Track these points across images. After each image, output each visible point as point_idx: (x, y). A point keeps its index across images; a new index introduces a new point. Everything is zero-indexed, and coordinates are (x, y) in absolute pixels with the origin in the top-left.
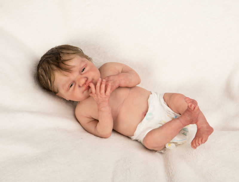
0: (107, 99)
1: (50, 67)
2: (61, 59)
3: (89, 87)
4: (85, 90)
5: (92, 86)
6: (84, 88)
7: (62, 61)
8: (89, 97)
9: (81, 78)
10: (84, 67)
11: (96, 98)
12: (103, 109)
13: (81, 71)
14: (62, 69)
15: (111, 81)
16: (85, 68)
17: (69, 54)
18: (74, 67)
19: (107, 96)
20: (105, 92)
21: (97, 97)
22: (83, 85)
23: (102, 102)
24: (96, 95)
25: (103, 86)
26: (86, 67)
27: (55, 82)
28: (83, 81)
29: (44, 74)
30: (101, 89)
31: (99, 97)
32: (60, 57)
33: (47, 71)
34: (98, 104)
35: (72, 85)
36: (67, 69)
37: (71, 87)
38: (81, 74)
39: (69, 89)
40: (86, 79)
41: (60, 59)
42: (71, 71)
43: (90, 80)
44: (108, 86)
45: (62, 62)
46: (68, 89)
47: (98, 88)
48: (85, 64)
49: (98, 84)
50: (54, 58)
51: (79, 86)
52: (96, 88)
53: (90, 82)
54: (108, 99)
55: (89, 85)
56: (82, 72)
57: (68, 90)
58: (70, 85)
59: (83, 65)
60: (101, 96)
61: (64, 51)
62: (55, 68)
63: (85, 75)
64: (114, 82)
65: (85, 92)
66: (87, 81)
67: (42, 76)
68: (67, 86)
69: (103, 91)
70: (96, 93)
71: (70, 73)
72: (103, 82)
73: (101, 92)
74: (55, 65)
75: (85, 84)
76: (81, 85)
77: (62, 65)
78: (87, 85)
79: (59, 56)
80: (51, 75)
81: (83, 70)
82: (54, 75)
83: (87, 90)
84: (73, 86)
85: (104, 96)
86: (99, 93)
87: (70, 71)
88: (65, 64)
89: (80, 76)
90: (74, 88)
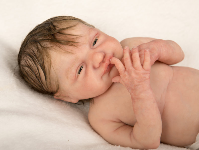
0: (147, 76)
1: (39, 46)
2: (57, 28)
3: (111, 66)
4: (105, 73)
6: (103, 69)
7: (59, 30)
10: (95, 38)
11: (127, 77)
12: (142, 95)
13: (92, 44)
14: (61, 43)
16: (97, 40)
18: (80, 36)
19: (145, 70)
21: (130, 75)
22: (100, 64)
23: (140, 82)
24: (126, 74)
26: (98, 37)
27: (52, 68)
29: (31, 63)
30: (133, 60)
31: (133, 75)
32: (54, 26)
33: (35, 55)
35: (81, 70)
36: (70, 40)
37: (79, 73)
38: (94, 49)
39: (78, 76)
40: (103, 54)
41: (55, 29)
42: (76, 43)
43: (109, 55)
46: (75, 76)
47: (128, 61)
48: (96, 32)
49: (127, 55)
51: (94, 68)
52: (125, 62)
53: (110, 58)
54: (149, 75)
55: (110, 62)
56: (94, 45)
57: (76, 78)
58: (79, 69)
59: (93, 34)
60: (137, 71)
63: (100, 49)
65: (105, 78)
66: (104, 57)
67: (29, 67)
68: (74, 70)
69: (138, 63)
70: (125, 70)
71: (76, 48)
74: (48, 39)
75: (103, 62)
76: (97, 65)
78: (107, 62)
80: (43, 59)
81: (95, 42)
82: (48, 56)
83: (107, 74)
84: (83, 70)
85: (141, 71)
86: (131, 68)
87: (75, 44)
88: (65, 34)
89: (92, 51)
90: (86, 73)
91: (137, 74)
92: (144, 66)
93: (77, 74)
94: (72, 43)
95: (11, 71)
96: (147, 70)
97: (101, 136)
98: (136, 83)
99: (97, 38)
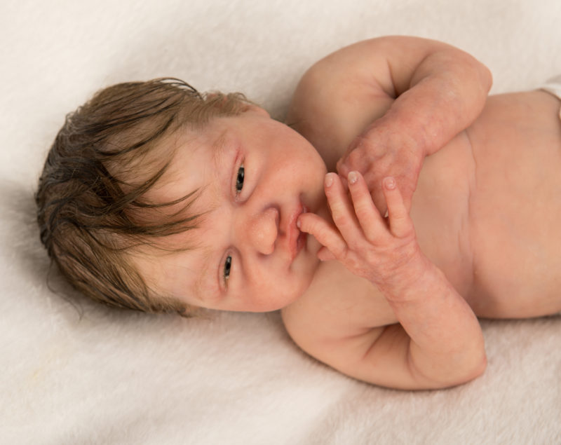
0: (410, 250)
1: (95, 243)
2: (122, 186)
3: (303, 237)
5: (314, 225)
6: (285, 255)
7: (133, 194)
8: (316, 267)
9: (252, 222)
10: (237, 169)
11: (357, 266)
12: (410, 294)
13: (234, 188)
15: (381, 158)
16: (242, 170)
17: (144, 147)
19: (401, 238)
20: (386, 221)
21: (362, 258)
22: (275, 245)
24: (352, 256)
25: (365, 204)
26: (243, 162)
28: (266, 232)
30: (361, 221)
31: (372, 258)
34: (379, 283)
35: (228, 266)
36: (170, 221)
37: (227, 274)
38: (244, 203)
39: (226, 282)
40: (274, 213)
41: (120, 191)
42: (192, 219)
43: (291, 209)
44: (389, 194)
45: (134, 203)
46: (220, 289)
47: (347, 225)
48: (232, 151)
49: (339, 207)
50: (92, 198)
51: (262, 256)
52: (339, 227)
53: (297, 219)
54: (412, 244)
55: (299, 229)
56: (240, 187)
57: (223, 291)
59: (227, 164)
61: (116, 141)
62: (119, 239)
63: (259, 202)
64: (400, 160)
65: (300, 263)
66: (279, 220)
68: (211, 281)
69: (375, 226)
70: (347, 248)
72: (353, 190)
73: (371, 237)
75: (281, 234)
76: (267, 250)
77: (142, 215)
78: (292, 235)
79: (104, 179)
81: (241, 179)
83: (302, 252)
84: (235, 267)
85: (390, 245)
86: (361, 244)
87: (190, 223)
88: (153, 206)
90: (245, 274)
91: (381, 254)
92: (394, 230)
93: (222, 283)
94: (182, 225)
95: (40, 287)
96: (406, 236)
97: (334, 370)
98: (384, 274)
99: (242, 167)
